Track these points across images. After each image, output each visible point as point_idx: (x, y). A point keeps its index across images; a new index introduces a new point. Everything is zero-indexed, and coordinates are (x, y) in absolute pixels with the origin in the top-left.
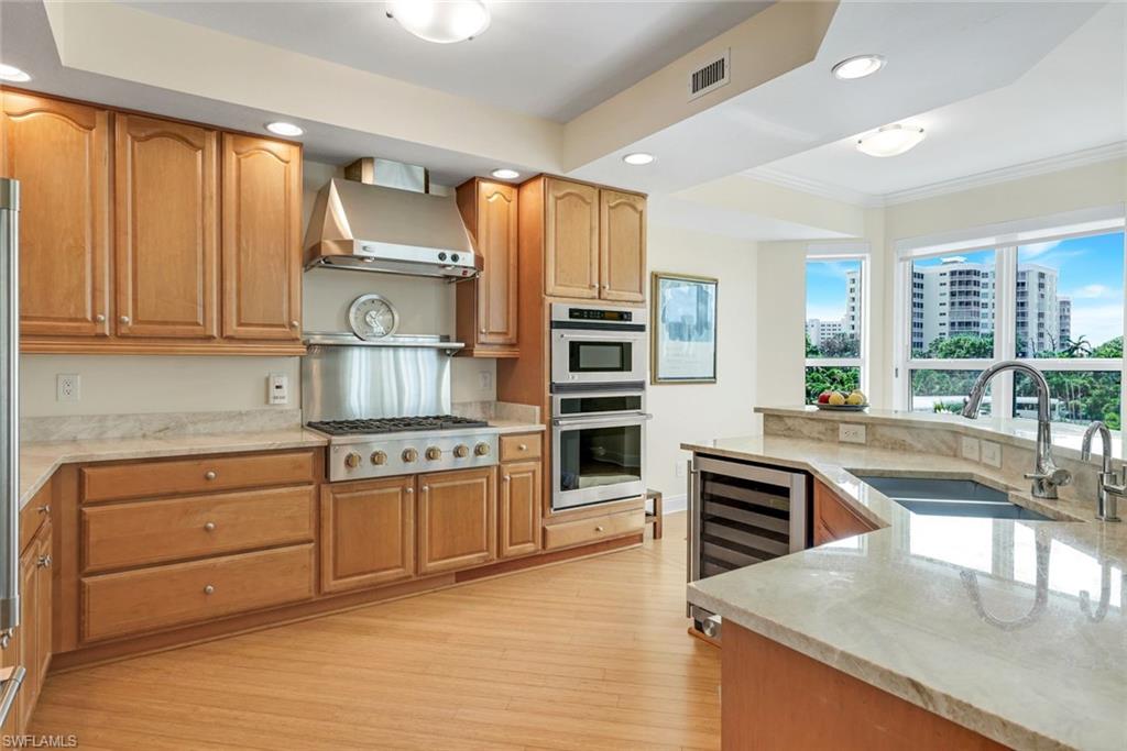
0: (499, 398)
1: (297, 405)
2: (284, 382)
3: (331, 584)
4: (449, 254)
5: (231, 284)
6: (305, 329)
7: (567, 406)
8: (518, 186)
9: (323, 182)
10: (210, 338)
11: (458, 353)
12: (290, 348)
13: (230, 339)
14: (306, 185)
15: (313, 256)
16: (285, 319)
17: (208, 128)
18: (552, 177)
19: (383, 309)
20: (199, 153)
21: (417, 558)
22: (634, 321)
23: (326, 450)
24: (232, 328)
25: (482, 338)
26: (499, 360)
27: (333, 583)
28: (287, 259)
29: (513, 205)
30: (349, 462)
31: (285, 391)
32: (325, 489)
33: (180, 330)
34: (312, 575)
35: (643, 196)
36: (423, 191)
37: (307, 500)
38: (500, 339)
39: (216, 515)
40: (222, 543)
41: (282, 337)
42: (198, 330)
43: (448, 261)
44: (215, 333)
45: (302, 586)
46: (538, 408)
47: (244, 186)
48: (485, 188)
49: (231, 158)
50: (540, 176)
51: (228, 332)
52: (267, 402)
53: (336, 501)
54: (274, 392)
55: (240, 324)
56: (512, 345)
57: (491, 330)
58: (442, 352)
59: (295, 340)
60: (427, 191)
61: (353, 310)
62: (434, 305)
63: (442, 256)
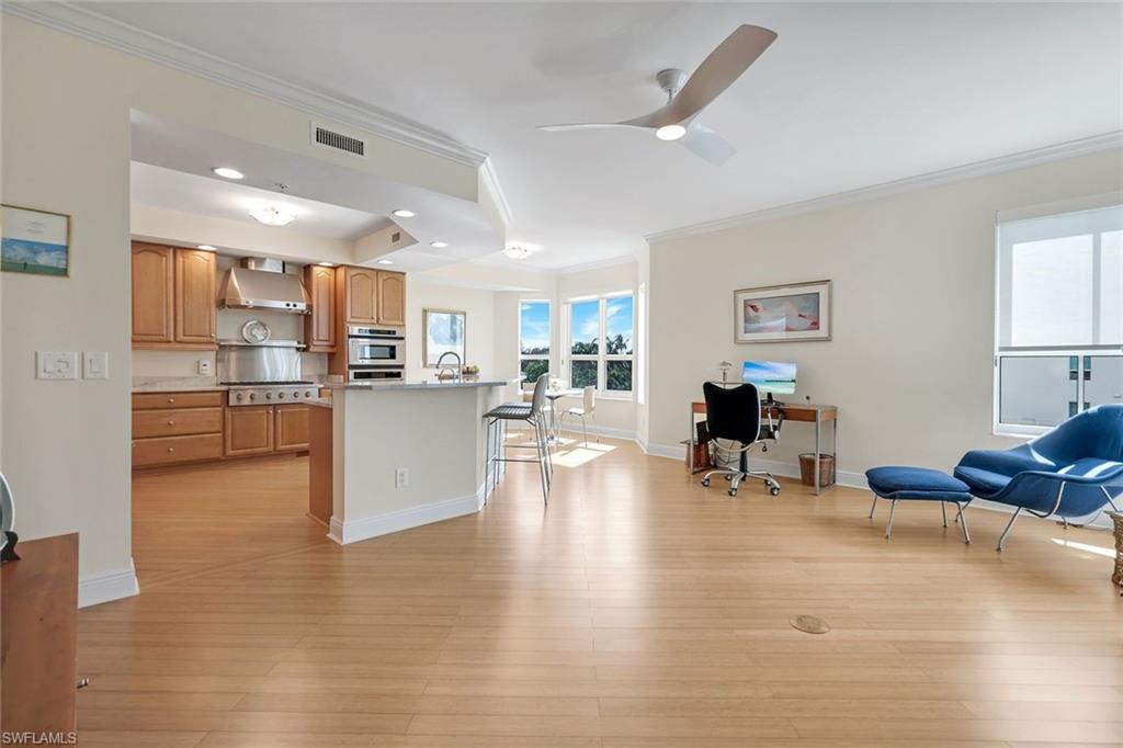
0: (330, 373)
1: (214, 374)
2: (208, 363)
3: (230, 452)
4: (291, 304)
5: (180, 318)
6: (218, 337)
7: (358, 376)
8: (335, 268)
9: (227, 268)
10: (169, 342)
11: (304, 350)
12: (210, 347)
13: (180, 342)
14: (219, 267)
15: (221, 304)
16: (208, 333)
17: (168, 247)
18: (348, 266)
19: (262, 328)
20: (164, 259)
21: (275, 443)
22: (397, 335)
23: (228, 392)
24: (181, 337)
25: (315, 343)
26: (329, 354)
27: (232, 452)
28: (208, 304)
29: (332, 278)
30: (239, 398)
31: (208, 367)
32: (227, 410)
33: (154, 338)
34: (221, 448)
35: (404, 274)
36: (281, 272)
37: (218, 414)
38: (326, 343)
39: (174, 418)
40: (176, 430)
41: (206, 341)
42: (163, 338)
43: (291, 307)
44: (172, 339)
45: (216, 452)
46: (342, 377)
47: (187, 273)
48: (316, 270)
49: (180, 259)
50: (342, 265)
51: (178, 339)
52: (198, 372)
53: (232, 416)
54: (202, 367)
55: (184, 335)
56: (332, 346)
57: (321, 338)
58: (298, 349)
59: (212, 343)
60: (284, 271)
61: (245, 329)
62: (291, 325)
63: (288, 305)
